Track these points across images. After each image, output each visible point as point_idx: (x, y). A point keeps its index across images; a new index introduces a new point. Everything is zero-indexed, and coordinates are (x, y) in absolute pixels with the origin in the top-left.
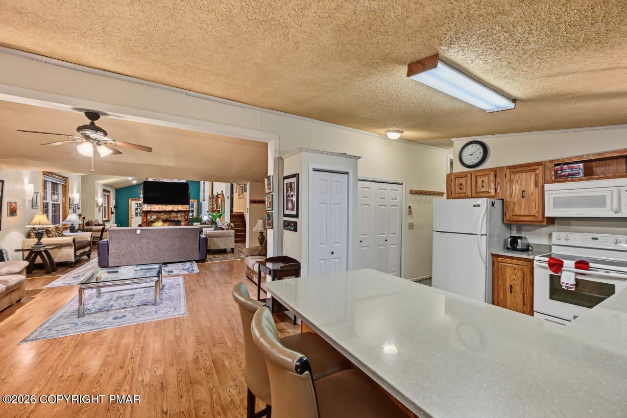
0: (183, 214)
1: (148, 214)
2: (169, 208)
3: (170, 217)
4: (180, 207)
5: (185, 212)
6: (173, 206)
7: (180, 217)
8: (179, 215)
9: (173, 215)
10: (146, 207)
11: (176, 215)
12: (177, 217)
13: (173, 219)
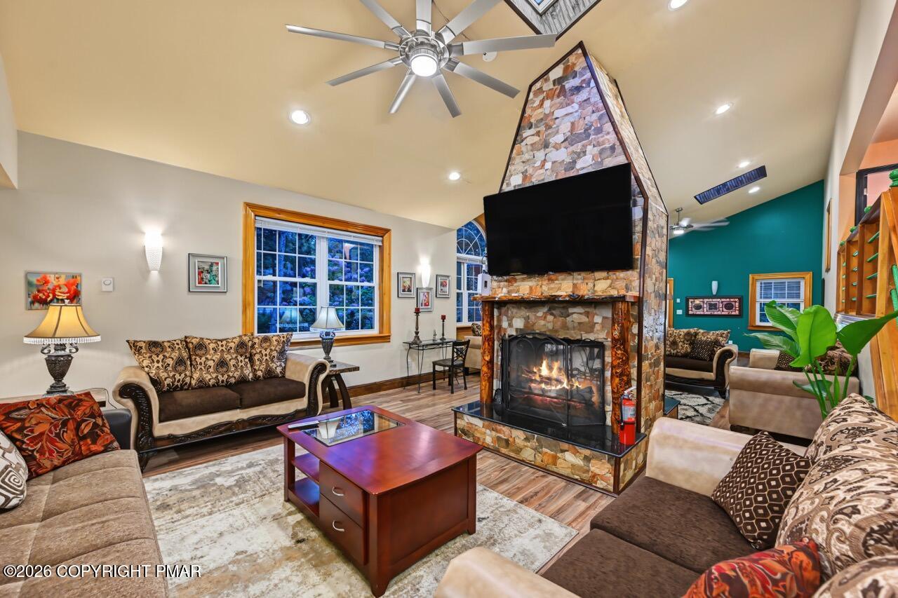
0: (608, 313)
1: (504, 310)
2: (564, 286)
3: (565, 327)
4: (601, 284)
5: (611, 302)
6: (578, 278)
7: (600, 328)
8: (598, 319)
9: (577, 315)
10: (499, 289)
11: (584, 319)
12: (591, 327)
13: (575, 335)
